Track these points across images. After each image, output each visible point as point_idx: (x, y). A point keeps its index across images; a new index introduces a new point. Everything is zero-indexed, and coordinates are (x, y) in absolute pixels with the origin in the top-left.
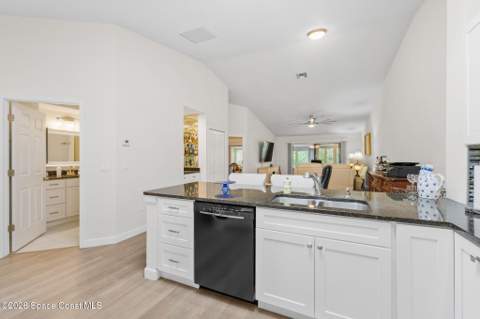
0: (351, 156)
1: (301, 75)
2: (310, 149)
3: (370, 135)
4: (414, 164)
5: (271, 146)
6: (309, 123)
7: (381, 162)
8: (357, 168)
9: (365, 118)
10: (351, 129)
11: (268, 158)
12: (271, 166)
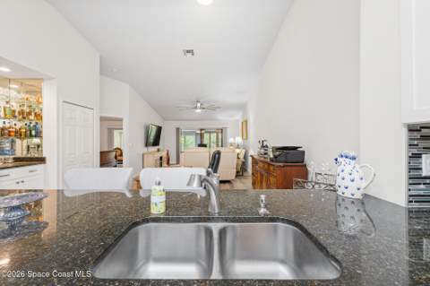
0: (231, 140)
1: (188, 52)
2: (197, 134)
3: (246, 121)
4: (295, 148)
5: (159, 129)
6: (196, 108)
7: (263, 146)
8: (238, 151)
9: (242, 107)
10: (231, 116)
11: (156, 142)
12: (158, 150)
